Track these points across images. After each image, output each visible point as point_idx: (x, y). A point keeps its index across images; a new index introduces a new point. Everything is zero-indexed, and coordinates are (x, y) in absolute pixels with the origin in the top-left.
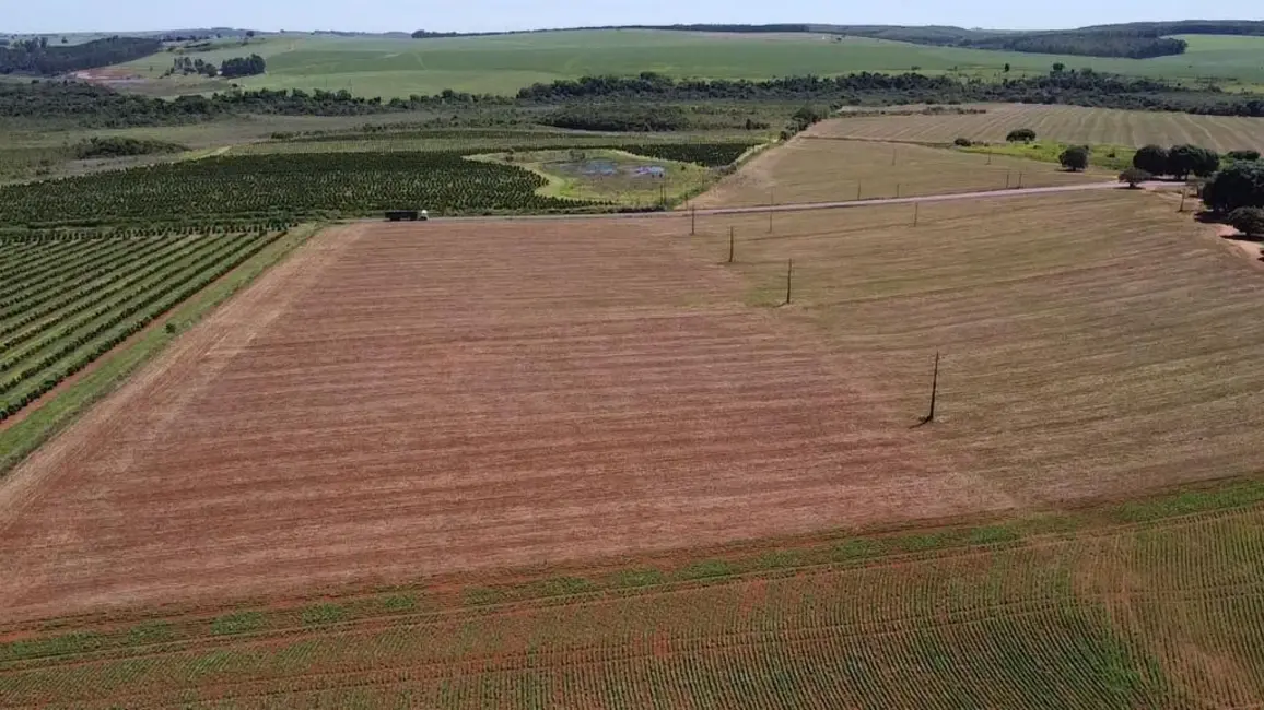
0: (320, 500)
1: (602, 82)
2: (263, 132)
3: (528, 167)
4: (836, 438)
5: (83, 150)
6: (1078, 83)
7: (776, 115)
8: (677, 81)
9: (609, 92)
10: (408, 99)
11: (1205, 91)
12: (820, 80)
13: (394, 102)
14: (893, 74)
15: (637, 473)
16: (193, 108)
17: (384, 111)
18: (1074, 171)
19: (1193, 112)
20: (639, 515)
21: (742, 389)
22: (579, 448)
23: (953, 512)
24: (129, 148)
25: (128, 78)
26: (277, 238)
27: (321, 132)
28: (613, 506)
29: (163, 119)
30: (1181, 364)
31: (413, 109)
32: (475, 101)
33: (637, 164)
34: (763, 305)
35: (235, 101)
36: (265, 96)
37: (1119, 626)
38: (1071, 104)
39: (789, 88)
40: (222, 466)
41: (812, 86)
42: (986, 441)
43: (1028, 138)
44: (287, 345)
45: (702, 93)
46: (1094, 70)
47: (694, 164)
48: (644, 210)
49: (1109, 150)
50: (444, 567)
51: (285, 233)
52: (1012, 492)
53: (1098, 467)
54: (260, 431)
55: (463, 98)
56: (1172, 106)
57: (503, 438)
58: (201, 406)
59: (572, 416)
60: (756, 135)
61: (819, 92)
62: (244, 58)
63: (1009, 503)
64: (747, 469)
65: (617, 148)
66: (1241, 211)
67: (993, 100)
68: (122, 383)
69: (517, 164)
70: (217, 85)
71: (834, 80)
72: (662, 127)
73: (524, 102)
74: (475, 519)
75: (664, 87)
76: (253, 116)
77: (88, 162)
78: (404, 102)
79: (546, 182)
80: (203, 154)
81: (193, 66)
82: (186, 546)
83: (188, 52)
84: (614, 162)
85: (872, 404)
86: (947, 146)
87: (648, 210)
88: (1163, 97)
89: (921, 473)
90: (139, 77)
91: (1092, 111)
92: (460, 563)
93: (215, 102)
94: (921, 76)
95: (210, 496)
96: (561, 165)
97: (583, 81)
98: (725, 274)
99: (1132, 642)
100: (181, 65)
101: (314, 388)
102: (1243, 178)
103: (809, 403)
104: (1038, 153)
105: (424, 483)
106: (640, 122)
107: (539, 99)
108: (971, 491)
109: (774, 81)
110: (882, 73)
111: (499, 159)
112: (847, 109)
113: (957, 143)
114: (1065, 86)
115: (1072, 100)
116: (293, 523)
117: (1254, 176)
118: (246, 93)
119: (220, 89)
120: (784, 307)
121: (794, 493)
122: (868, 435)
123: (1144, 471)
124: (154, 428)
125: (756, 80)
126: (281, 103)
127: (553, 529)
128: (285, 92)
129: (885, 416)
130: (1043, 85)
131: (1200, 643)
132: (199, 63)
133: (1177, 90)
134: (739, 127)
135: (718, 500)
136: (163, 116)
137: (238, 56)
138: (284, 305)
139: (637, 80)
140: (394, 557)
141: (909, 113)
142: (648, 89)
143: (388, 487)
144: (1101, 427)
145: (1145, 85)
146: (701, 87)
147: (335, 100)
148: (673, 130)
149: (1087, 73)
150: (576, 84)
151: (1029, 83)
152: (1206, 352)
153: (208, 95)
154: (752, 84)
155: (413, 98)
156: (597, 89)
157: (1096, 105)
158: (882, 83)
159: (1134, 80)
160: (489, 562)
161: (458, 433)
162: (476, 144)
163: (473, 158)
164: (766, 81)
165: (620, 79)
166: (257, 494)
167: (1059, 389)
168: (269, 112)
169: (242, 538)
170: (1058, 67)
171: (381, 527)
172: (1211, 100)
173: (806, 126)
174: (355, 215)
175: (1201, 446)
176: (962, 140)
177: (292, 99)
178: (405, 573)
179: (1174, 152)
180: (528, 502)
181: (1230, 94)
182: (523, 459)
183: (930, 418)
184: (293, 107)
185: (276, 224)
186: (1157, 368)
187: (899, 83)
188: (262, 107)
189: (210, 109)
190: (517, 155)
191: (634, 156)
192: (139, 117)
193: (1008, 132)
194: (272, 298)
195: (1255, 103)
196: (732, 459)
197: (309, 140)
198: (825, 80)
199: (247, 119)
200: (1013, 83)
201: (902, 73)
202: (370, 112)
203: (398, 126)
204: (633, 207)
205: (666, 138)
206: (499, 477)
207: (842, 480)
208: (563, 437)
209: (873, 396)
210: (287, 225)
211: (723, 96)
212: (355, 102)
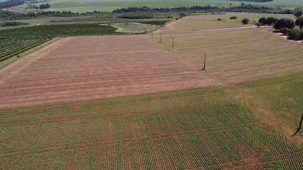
0: (49, 88)
1: (133, 8)
2: (49, 21)
3: (113, 26)
4: (181, 73)
5: (3, 25)
6: (248, 7)
7: (175, 15)
8: (151, 8)
9: (135, 11)
10: (86, 13)
11: (277, 9)
12: (186, 8)
13: (82, 14)
14: (204, 6)
15: (130, 81)
16: (32, 15)
17: (79, 16)
18: (245, 24)
19: (274, 13)
20: (129, 88)
21: (159, 65)
22: (116, 76)
23: (207, 86)
24: (15, 24)
25: (16, 10)
26: (49, 40)
27: (63, 20)
28: (124, 87)
29: (24, 18)
30: (266, 58)
31: (87, 15)
32: (102, 13)
33: (141, 25)
34: (167, 50)
35: (42, 14)
36: (50, 13)
37: (244, 105)
38: (246, 12)
39: (178, 9)
40: (26, 82)
41: (184, 9)
42: (217, 73)
43: (235, 19)
44: (47, 59)
45: (158, 11)
46: (251, 5)
47: (154, 25)
48: (141, 34)
49: (254, 21)
50: (79, 99)
51: (51, 39)
52: (222, 82)
53: (243, 77)
54: (37, 75)
55: (99, 13)
56: (269, 12)
57: (98, 75)
58: (23, 71)
59: (116, 71)
60: (170, 19)
61: (185, 10)
62: (45, 4)
63: (220, 84)
64: (158, 79)
65: (136, 22)
66: (282, 29)
67: (227, 12)
68: (4, 67)
69: (111, 26)
70: (38, 11)
71: (190, 8)
72: (147, 18)
73: (114, 13)
74: (88, 90)
75: (148, 10)
76: (47, 17)
77: (4, 27)
78: (84, 14)
79: (118, 29)
80: (34, 25)
81: (32, 7)
82: (14, 97)
83: (31, 3)
84: (135, 25)
85: (190, 67)
86: (216, 21)
87: (142, 33)
88: (268, 11)
89: (200, 79)
90: (19, 9)
91: (251, 13)
92: (83, 98)
93: (37, 14)
94: (210, 6)
95: (22, 87)
96: (122, 26)
97: (129, 8)
98: (159, 44)
99: (247, 108)
100: (29, 7)
101: (53, 67)
102: (283, 22)
103: (175, 67)
104: (237, 21)
105: (77, 84)
106: (142, 17)
107: (118, 13)
108: (212, 82)
109: (175, 8)
110: (201, 6)
111: (107, 25)
112: (192, 14)
113: (218, 20)
114: (244, 8)
115: (246, 11)
116: (42, 92)
117: (286, 21)
118: (45, 12)
119: (39, 11)
120: (172, 50)
121: (169, 83)
122: (188, 72)
123: (254, 77)
124: (10, 75)
125: (171, 8)
126: (54, 14)
127: (107, 91)
128: (55, 12)
129: (193, 69)
130: (239, 8)
131: (263, 108)
132: (34, 6)
133: (271, 9)
134: (166, 18)
135: (149, 85)
136: (24, 17)
137: (43, 4)
138: (48, 52)
139: (142, 8)
140: (66, 98)
141: (207, 15)
142: (145, 10)
143: (67, 85)
144: (245, 70)
145: (263, 8)
146: (157, 10)
147: (68, 13)
148: (150, 18)
149: (250, 5)
150: (127, 9)
151: (236, 8)
152: (272, 55)
153: (36, 13)
154: (170, 9)
155: (87, 13)
156: (132, 10)
157: (251, 12)
158: (201, 8)
159: (261, 7)
160: (91, 98)
161: (87, 74)
162: (102, 22)
163: (100, 25)
164: (173, 8)
165: (138, 8)
166: (34, 87)
167: (236, 63)
168: (51, 16)
169: (28, 95)
170: (243, 4)
171: (64, 92)
172: (279, 11)
173: (182, 17)
174: (69, 36)
175: (268, 72)
176: (219, 19)
177: (57, 13)
178: (69, 100)
179: (268, 19)
180: (102, 86)
181: (283, 9)
182: (103, 79)
183: (204, 69)
184: (57, 15)
185: (49, 37)
186: (260, 59)
187: (205, 8)
188: (49, 15)
189: (36, 16)
190: (111, 24)
191: (140, 24)
192: (18, 18)
193: (230, 17)
194: (46, 51)
195: (288, 11)
196: (154, 78)
197: (60, 22)
198: (187, 8)
199: (46, 18)
200: (232, 8)
201: (206, 6)
202: (76, 16)
203: (83, 19)
204: (138, 33)
205: (148, 20)
206: (95, 82)
207: (181, 81)
208: (114, 74)
209: (191, 65)
210: (52, 38)
211: (163, 12)
212: (72, 14)
